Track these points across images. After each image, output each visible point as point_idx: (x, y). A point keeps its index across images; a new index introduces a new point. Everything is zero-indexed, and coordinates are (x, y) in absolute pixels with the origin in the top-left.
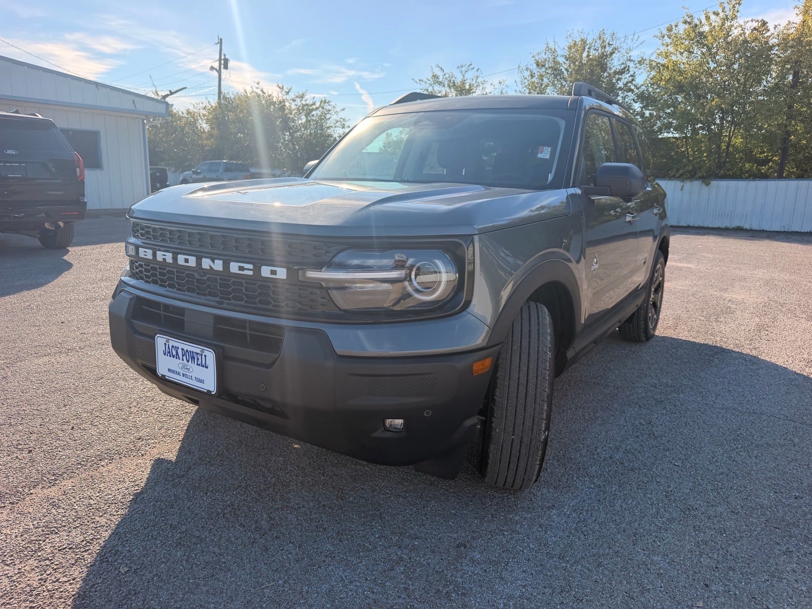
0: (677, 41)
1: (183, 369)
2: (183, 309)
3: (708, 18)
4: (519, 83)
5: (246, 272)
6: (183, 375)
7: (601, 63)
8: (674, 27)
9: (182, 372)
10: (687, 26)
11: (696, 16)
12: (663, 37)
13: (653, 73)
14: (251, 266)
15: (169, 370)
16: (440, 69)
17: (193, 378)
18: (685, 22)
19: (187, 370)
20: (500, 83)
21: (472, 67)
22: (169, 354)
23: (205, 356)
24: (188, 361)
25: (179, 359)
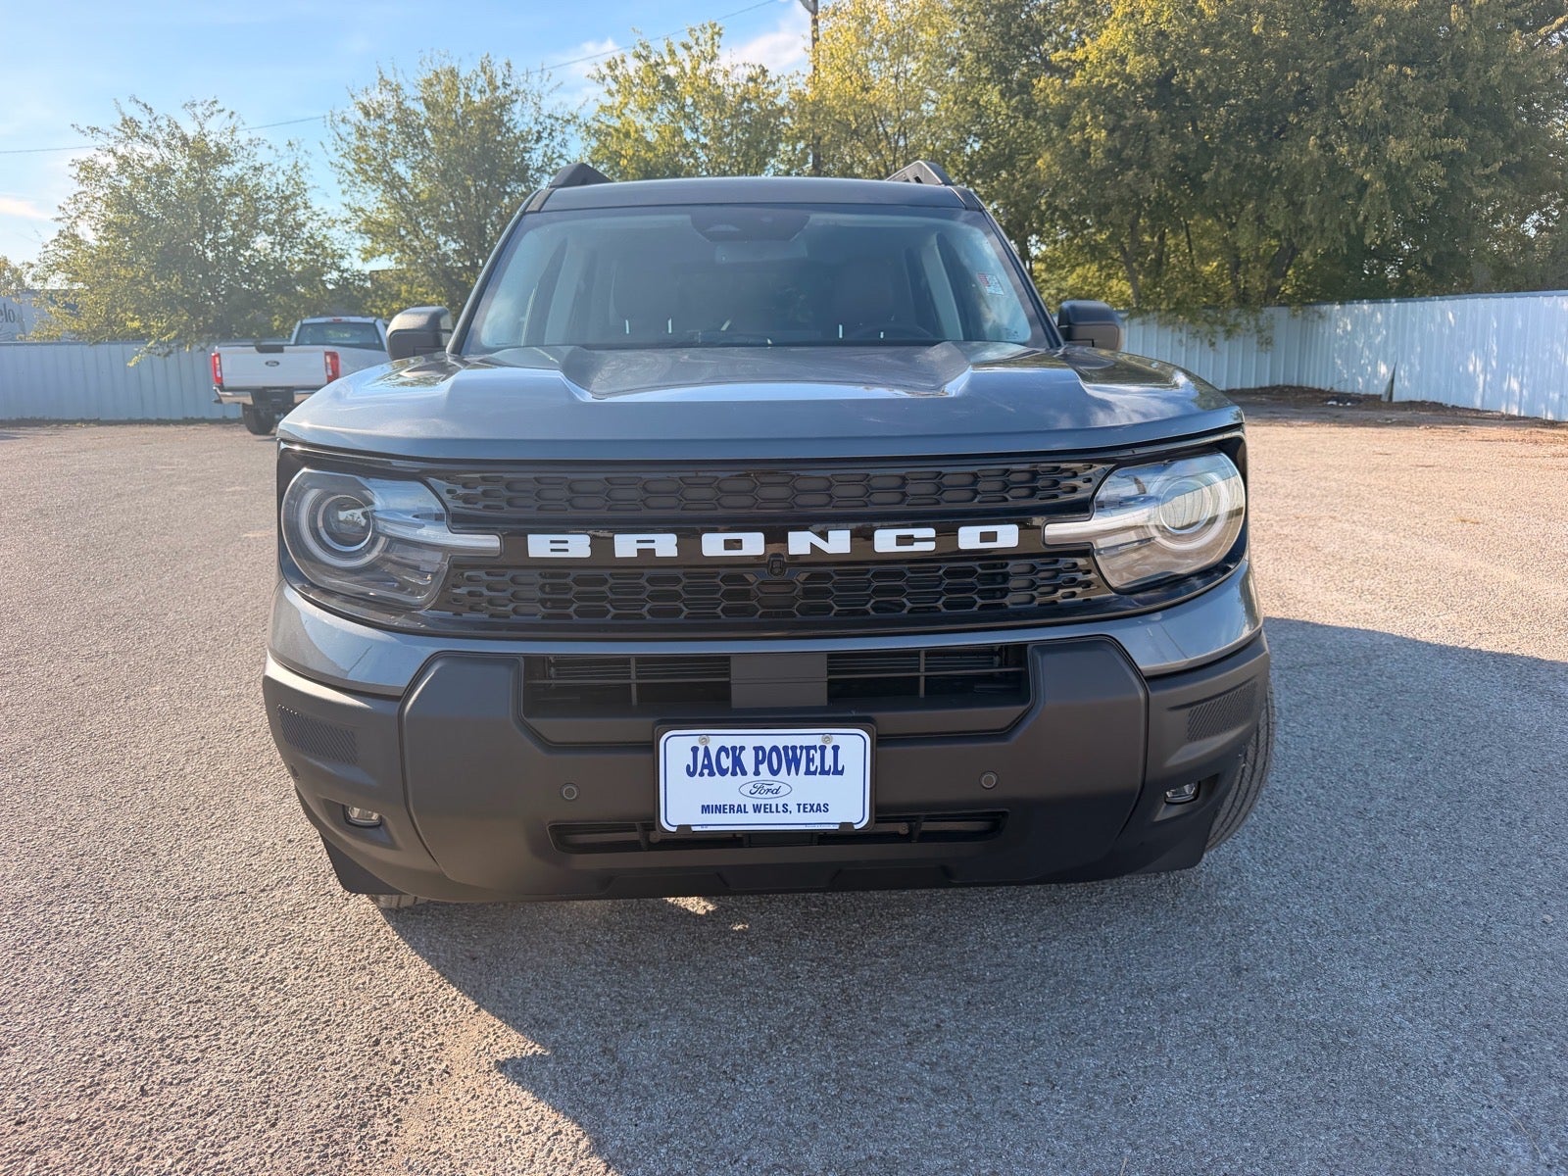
0: (626, 86)
1: (757, 795)
2: (725, 659)
3: (672, 53)
4: (331, 148)
5: (918, 547)
6: (757, 809)
7: (493, 116)
8: (619, 62)
9: (749, 803)
10: (641, 64)
11: (653, 45)
12: (604, 79)
13: (595, 144)
14: (931, 532)
15: (705, 809)
16: (143, 108)
17: (793, 807)
18: (639, 56)
19: (770, 795)
20: (290, 144)
21: (218, 107)
22: (706, 771)
23: (836, 748)
24: (774, 773)
25: (744, 773)
